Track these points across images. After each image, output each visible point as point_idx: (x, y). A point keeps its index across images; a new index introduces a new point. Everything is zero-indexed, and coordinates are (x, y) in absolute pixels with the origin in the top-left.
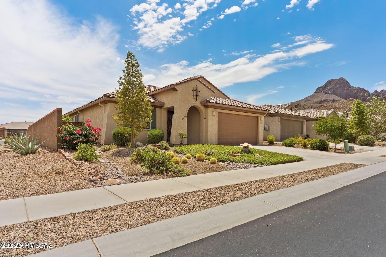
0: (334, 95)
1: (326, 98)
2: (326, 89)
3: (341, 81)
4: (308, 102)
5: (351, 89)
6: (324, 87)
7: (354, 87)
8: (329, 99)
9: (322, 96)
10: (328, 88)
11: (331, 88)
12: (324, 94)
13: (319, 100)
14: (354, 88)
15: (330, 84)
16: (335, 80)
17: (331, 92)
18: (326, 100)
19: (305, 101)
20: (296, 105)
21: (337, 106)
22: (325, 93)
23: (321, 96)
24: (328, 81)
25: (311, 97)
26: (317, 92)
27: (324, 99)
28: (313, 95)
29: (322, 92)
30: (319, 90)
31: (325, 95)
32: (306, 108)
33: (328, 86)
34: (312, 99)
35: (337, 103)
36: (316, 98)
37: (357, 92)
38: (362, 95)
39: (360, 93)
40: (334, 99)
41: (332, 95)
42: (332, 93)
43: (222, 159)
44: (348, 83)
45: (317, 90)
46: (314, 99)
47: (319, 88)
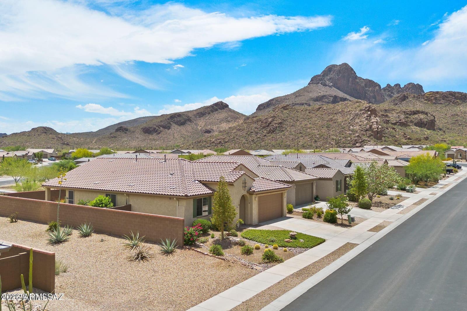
0: (335, 89)
1: (325, 94)
2: (325, 79)
3: (345, 69)
4: (300, 98)
5: (357, 80)
6: (322, 75)
7: (360, 78)
8: (329, 95)
9: (320, 90)
10: (328, 77)
11: (331, 78)
12: (322, 86)
13: (314, 95)
14: (362, 80)
15: (331, 72)
16: (337, 65)
17: (332, 84)
18: (325, 96)
19: (296, 96)
20: (285, 107)
21: (340, 110)
22: (324, 85)
23: (317, 90)
24: (328, 67)
25: (305, 90)
26: (312, 83)
27: (322, 94)
28: (307, 87)
29: (319, 83)
30: (315, 80)
31: (323, 88)
32: (299, 111)
33: (327, 76)
34: (306, 94)
35: (340, 106)
36: (311, 91)
37: (366, 85)
38: (372, 90)
39: (369, 88)
40: (335, 96)
41: (333, 88)
42: (334, 86)
43: (284, 245)
44: (353, 72)
45: (312, 80)
46: (308, 94)
47: (315, 77)
